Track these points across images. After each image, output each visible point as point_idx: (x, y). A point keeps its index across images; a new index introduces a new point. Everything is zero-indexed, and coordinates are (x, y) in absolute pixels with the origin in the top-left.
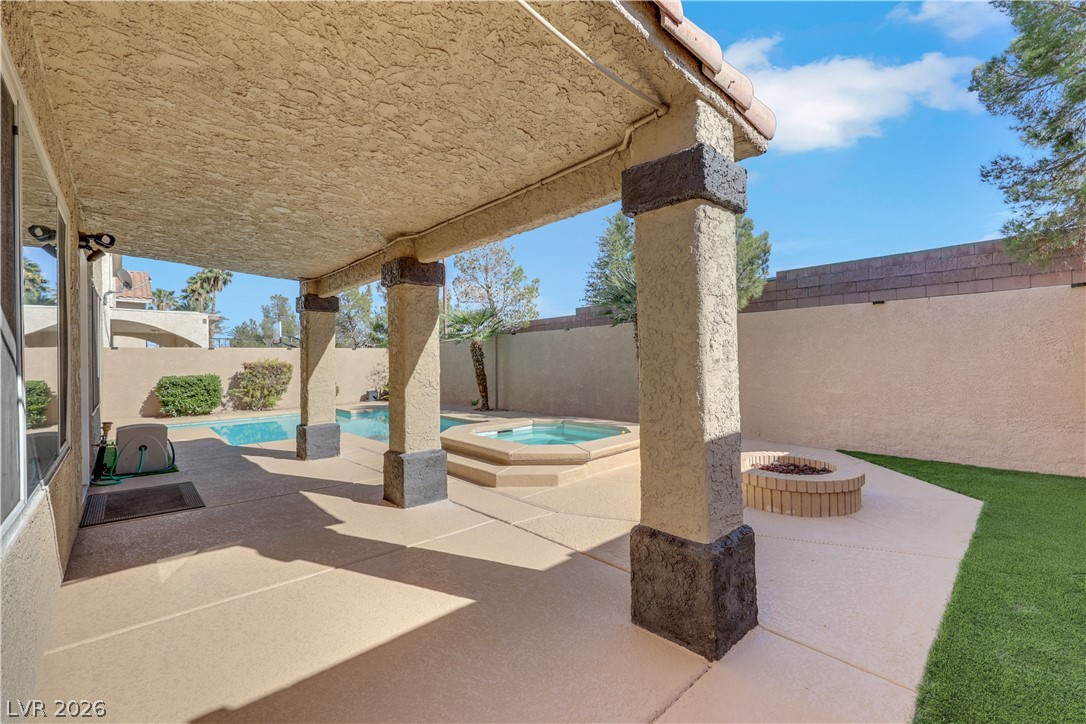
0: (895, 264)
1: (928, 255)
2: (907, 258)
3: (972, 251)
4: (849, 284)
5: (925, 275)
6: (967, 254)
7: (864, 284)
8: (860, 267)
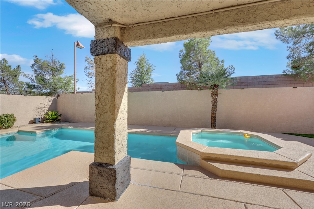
0: (254, 78)
1: (263, 77)
2: (257, 77)
3: (273, 77)
4: (242, 83)
5: (262, 82)
6: (272, 77)
7: (246, 83)
8: (245, 78)
